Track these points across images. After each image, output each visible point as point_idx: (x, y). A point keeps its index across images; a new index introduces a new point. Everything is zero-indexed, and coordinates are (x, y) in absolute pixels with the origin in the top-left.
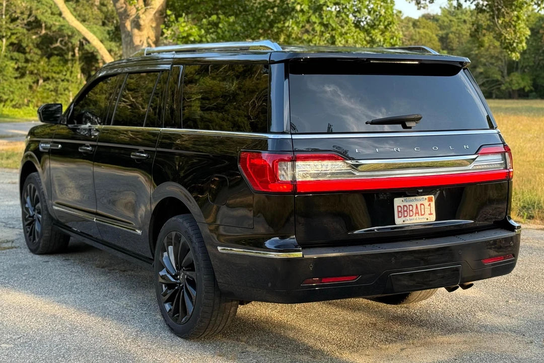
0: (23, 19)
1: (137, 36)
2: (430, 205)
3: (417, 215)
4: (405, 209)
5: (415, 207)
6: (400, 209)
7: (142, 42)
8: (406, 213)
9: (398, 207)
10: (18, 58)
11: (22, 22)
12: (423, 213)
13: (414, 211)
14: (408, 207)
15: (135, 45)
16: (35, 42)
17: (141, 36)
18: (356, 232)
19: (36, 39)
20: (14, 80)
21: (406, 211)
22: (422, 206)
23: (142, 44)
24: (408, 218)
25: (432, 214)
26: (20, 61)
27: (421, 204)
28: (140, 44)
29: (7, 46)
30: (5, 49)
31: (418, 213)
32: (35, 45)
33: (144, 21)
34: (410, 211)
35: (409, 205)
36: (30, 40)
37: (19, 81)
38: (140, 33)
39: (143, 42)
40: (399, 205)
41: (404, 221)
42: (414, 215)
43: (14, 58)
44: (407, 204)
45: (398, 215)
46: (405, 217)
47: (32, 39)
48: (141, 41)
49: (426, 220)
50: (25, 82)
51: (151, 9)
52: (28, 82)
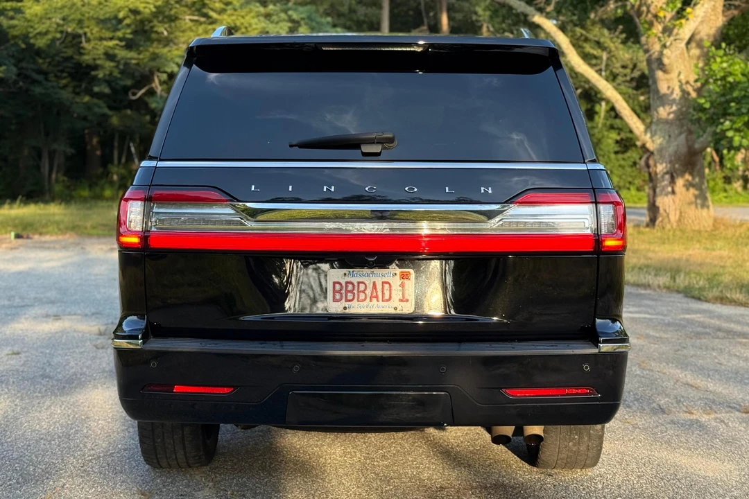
0: (625, 75)
1: (662, 80)
2: (402, 285)
3: (374, 300)
4: (350, 287)
5: (370, 287)
6: (338, 287)
7: (671, 90)
8: (349, 294)
9: (335, 283)
10: (620, 126)
11: (624, 79)
12: (387, 297)
13: (368, 292)
14: (356, 284)
15: (661, 95)
16: (643, 104)
17: (668, 80)
18: (246, 318)
19: (644, 101)
20: (613, 156)
21: (352, 292)
22: (387, 286)
23: (672, 93)
24: (355, 303)
25: (407, 301)
26: (625, 130)
27: (383, 283)
28: (668, 92)
29: (607, 112)
30: (605, 116)
31: (377, 297)
32: (643, 109)
33: (668, 58)
34: (359, 292)
35: (359, 283)
36: (636, 102)
37: (620, 156)
38: (667, 76)
39: (673, 89)
40: (336, 280)
41: (345, 308)
42: (368, 299)
43: (616, 126)
44: (355, 280)
45: (334, 297)
46: (347, 300)
47: (639, 101)
48: (669, 88)
49: (393, 311)
50: (629, 157)
51: (678, 41)
52: (632, 157)
